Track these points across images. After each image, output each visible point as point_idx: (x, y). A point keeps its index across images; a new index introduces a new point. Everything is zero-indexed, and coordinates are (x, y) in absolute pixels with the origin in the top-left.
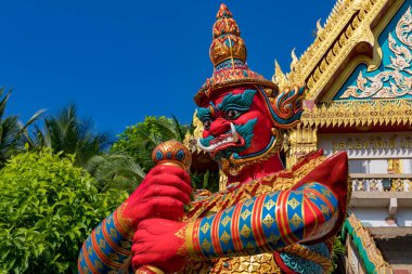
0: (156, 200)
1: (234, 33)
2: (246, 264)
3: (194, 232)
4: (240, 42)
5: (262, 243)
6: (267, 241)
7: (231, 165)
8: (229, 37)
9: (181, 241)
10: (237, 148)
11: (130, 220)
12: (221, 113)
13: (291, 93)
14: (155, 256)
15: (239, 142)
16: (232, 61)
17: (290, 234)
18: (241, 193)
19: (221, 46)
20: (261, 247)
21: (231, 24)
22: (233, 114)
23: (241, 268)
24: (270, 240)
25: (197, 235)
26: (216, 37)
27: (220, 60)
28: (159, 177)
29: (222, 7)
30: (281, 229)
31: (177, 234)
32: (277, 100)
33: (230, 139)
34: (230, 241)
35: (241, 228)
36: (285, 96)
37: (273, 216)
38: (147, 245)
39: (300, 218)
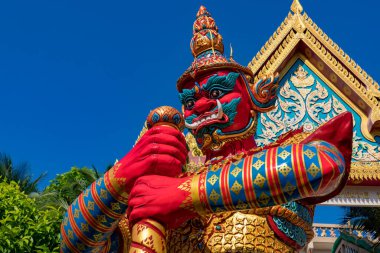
0: (154, 157)
1: (214, 28)
2: (240, 226)
3: (200, 185)
4: (219, 36)
5: (277, 193)
6: (282, 191)
7: (214, 142)
8: (211, 31)
9: (185, 194)
10: (220, 124)
11: (124, 179)
12: (206, 93)
13: (267, 80)
14: (156, 209)
15: (223, 118)
16: (213, 52)
17: (307, 184)
18: (228, 163)
19: (203, 39)
20: (275, 197)
21: (211, 22)
22: (218, 94)
23: (234, 231)
24: (286, 190)
25: (204, 187)
26: (197, 31)
27: (202, 50)
28: (157, 136)
29: (202, 8)
30: (298, 178)
31: (180, 187)
32: (255, 86)
33: (214, 116)
34: (242, 191)
35: (254, 177)
36: (263, 83)
37: (290, 165)
38: (147, 198)
39: (317, 168)
